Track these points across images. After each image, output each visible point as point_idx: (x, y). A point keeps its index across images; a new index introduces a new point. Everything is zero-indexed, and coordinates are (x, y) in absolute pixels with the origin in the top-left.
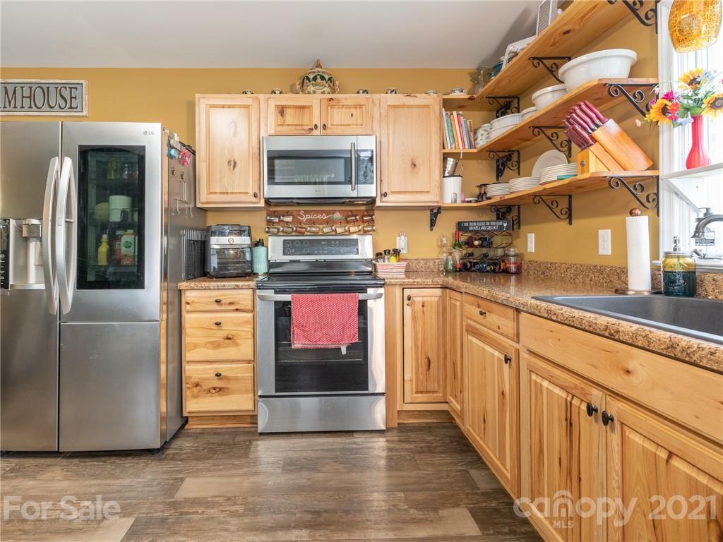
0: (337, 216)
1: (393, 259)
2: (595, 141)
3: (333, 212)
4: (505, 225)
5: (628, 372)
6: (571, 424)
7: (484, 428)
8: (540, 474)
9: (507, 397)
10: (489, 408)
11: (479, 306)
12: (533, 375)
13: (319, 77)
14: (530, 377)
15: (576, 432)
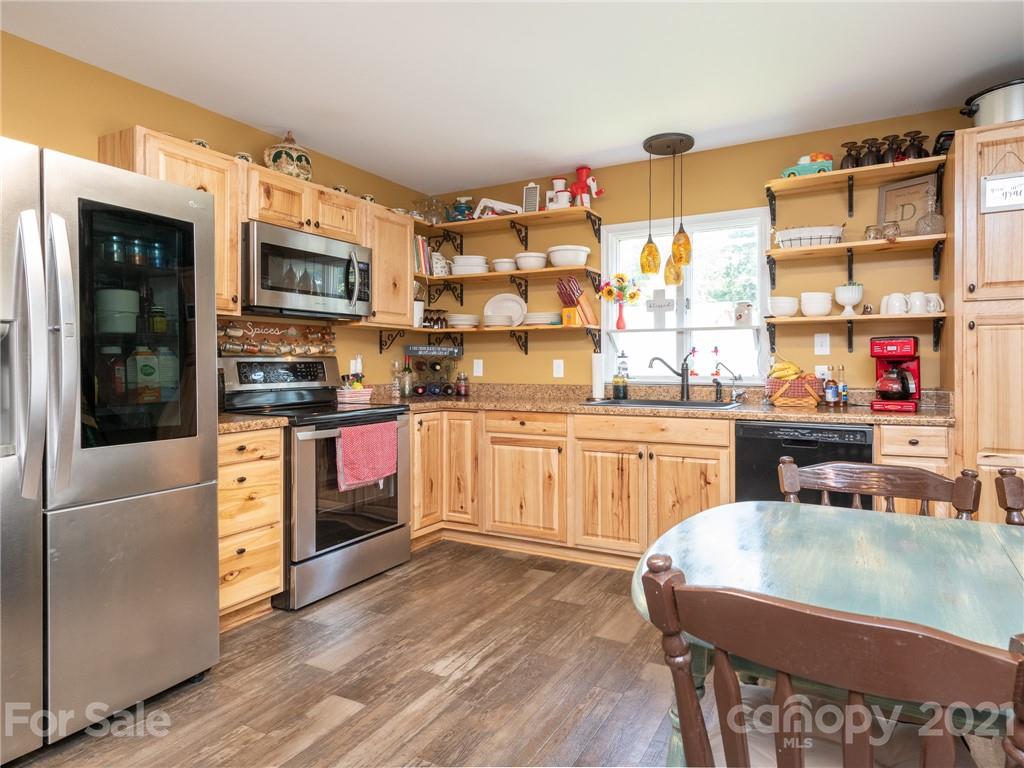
0: (293, 331)
1: (358, 386)
2: (578, 303)
3: (287, 327)
4: (456, 351)
5: (663, 430)
6: (622, 470)
7: (521, 513)
8: (593, 513)
9: (556, 478)
10: (529, 495)
11: (514, 419)
12: (587, 453)
13: (303, 158)
14: (584, 456)
15: (626, 473)
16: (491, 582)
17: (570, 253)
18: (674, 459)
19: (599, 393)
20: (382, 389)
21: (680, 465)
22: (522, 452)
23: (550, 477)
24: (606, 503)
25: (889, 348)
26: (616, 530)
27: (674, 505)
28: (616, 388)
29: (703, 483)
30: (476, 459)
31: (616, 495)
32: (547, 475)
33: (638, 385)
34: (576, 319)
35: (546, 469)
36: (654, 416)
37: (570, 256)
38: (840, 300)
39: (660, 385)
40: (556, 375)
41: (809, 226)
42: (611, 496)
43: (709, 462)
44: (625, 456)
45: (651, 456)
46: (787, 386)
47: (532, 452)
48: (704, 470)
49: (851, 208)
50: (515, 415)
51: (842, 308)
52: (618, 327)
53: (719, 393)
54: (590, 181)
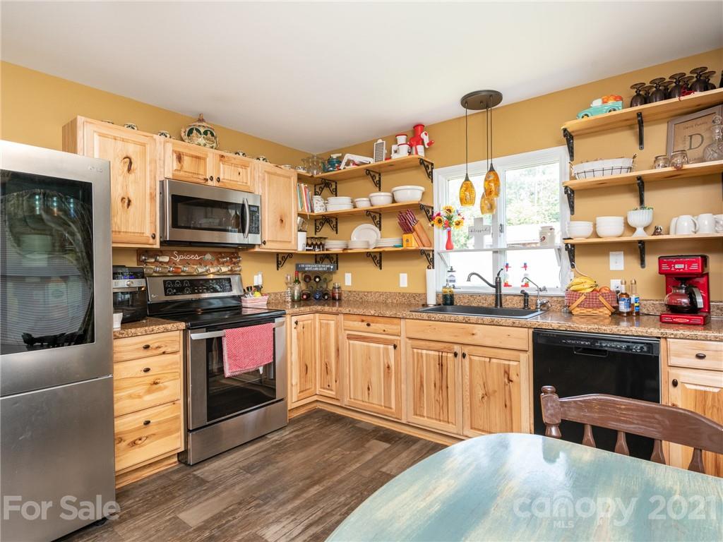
0: (208, 257)
1: (257, 294)
2: (414, 230)
3: (204, 253)
4: (332, 267)
5: (473, 334)
6: (442, 365)
7: (369, 394)
8: (420, 397)
9: (393, 368)
10: (374, 380)
11: (363, 321)
12: (415, 350)
13: (209, 132)
14: (413, 351)
15: (445, 368)
16: (339, 449)
17: (409, 192)
18: (483, 359)
19: (432, 301)
20: (278, 296)
21: (487, 365)
22: (369, 346)
23: (388, 367)
24: (430, 391)
25: (677, 266)
26: (438, 413)
27: (483, 397)
28: (445, 297)
29: (506, 381)
30: (338, 350)
31: (438, 385)
32: (387, 365)
33: (463, 294)
34: (413, 243)
35: (386, 361)
36: (466, 322)
37: (409, 194)
38: (632, 222)
39: (479, 295)
40: (401, 286)
41: (601, 159)
42: (433, 385)
43: (511, 363)
44: (444, 354)
45: (464, 356)
46: (583, 298)
47: (376, 347)
48: (507, 370)
49: (641, 142)
50: (364, 318)
51: (633, 230)
52: (447, 248)
53: (526, 301)
54: (423, 135)
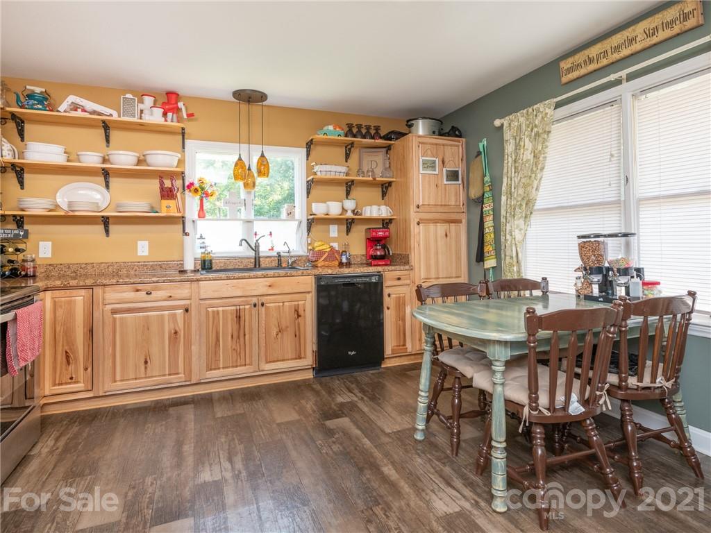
2: (176, 197)
4: (21, 233)
5: (271, 286)
6: (240, 317)
7: (146, 368)
8: (216, 353)
9: (182, 333)
10: (155, 350)
11: (137, 290)
12: (210, 309)
14: (208, 312)
15: (242, 319)
18: (277, 304)
21: (281, 308)
22: (147, 317)
23: (176, 333)
24: (226, 343)
25: (380, 233)
26: (235, 359)
27: (277, 335)
28: (204, 262)
29: (296, 316)
30: (91, 332)
31: (235, 336)
32: (173, 332)
35: (172, 326)
36: (265, 277)
37: (163, 159)
38: (346, 207)
42: (230, 337)
43: (300, 303)
44: (241, 307)
45: (263, 305)
46: (326, 254)
47: (158, 315)
48: (297, 308)
50: (139, 287)
52: (199, 217)
53: (280, 261)
54: (181, 105)
